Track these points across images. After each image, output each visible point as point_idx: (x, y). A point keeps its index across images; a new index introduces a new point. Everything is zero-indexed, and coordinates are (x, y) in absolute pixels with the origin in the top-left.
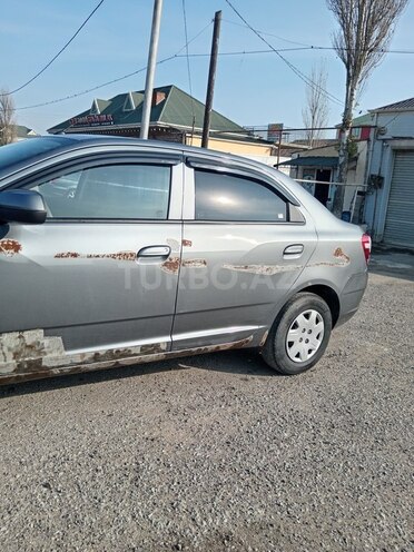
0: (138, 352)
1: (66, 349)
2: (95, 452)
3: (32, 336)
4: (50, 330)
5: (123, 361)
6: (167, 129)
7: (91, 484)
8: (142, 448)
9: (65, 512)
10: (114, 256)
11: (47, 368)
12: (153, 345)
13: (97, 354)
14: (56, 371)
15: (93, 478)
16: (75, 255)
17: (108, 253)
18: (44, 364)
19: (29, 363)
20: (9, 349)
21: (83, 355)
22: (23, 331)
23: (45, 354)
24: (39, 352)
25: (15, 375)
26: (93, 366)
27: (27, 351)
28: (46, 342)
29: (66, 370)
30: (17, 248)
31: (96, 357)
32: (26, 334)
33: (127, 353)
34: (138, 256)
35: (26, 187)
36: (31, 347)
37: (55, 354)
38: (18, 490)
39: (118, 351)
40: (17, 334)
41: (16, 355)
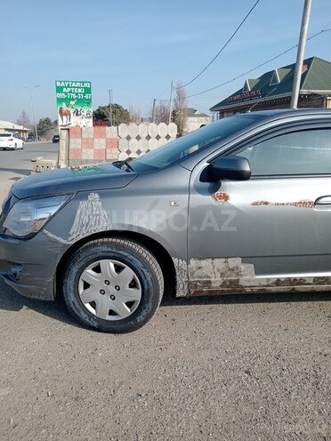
0: (312, 282)
1: (256, 274)
2: (279, 356)
3: (234, 262)
4: (246, 259)
5: (299, 288)
6: (309, 95)
7: (280, 379)
8: (317, 360)
9: (264, 394)
10: (295, 204)
11: (242, 287)
12: (323, 278)
13: (278, 280)
14: (248, 290)
15: (281, 375)
16: (266, 203)
17: (291, 201)
18: (240, 283)
19: (230, 281)
20: (218, 270)
21: (268, 279)
22: (227, 258)
23: (242, 276)
24: (238, 274)
25: (221, 289)
26: (275, 289)
27: (229, 273)
28: (243, 267)
29: (255, 289)
30: (226, 198)
31: (278, 282)
32: (229, 260)
33: (301, 282)
34: (315, 204)
35: (233, 154)
36: (232, 270)
37: (248, 277)
38: (228, 371)
39: (295, 279)
40: (224, 260)
41: (222, 275)
